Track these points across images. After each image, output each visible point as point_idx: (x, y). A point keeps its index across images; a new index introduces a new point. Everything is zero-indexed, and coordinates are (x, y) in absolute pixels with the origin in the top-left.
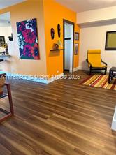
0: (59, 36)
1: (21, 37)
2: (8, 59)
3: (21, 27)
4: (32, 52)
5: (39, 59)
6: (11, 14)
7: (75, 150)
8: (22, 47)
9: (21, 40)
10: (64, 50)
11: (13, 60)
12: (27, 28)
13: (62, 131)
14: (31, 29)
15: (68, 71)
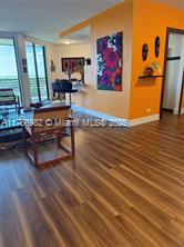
0: (157, 55)
1: (101, 60)
2: (83, 89)
3: (102, 46)
4: (113, 80)
5: (121, 90)
6: (92, 29)
7: (132, 209)
8: (101, 74)
9: (100, 64)
10: (164, 76)
11: (89, 90)
12: (109, 46)
13: (125, 186)
14: (114, 47)
15: (172, 111)
